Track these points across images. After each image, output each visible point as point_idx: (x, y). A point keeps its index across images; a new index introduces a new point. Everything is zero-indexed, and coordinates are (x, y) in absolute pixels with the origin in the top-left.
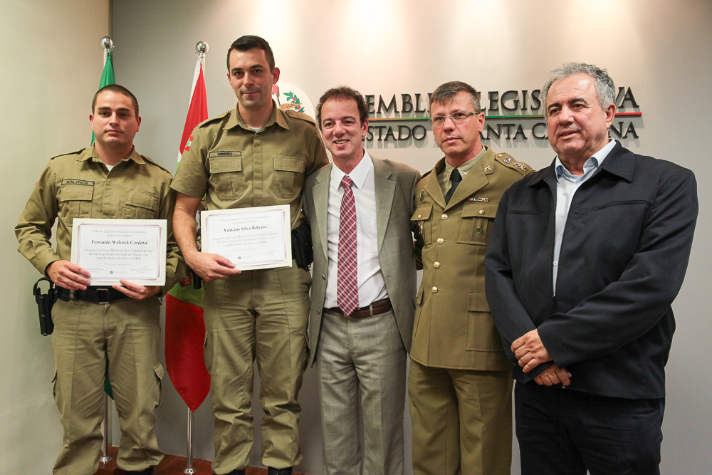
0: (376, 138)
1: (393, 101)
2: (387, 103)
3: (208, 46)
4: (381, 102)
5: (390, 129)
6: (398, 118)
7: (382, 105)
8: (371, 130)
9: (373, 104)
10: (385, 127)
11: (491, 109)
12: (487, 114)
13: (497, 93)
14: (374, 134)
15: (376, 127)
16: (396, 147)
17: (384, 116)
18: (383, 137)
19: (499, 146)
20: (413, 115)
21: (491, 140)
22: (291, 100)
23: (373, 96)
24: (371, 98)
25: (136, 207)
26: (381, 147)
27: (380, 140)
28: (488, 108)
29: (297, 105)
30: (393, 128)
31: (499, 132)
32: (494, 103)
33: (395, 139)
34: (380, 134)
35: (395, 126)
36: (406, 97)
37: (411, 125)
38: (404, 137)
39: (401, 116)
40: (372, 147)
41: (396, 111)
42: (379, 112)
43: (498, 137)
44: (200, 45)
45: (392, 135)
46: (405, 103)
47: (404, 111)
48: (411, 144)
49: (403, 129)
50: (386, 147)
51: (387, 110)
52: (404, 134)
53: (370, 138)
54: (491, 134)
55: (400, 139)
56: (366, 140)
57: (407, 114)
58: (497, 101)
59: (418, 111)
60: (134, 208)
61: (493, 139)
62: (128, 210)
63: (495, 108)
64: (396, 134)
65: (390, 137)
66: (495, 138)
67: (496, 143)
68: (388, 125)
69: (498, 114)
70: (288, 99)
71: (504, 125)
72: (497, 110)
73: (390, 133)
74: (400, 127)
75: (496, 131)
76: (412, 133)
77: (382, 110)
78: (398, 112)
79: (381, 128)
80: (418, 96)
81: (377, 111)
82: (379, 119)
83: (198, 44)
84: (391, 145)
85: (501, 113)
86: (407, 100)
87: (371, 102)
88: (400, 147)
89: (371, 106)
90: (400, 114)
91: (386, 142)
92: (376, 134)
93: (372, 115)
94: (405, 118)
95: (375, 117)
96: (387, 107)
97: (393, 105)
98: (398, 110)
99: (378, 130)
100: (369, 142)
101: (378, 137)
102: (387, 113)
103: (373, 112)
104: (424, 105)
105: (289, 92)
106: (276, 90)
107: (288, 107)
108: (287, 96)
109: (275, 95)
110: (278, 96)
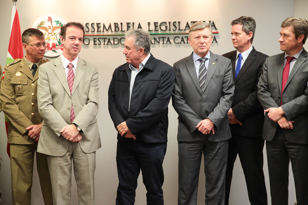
0: (102, 43)
1: (110, 26)
2: (107, 27)
4: (104, 26)
5: (109, 39)
6: (112, 34)
7: (105, 28)
8: (100, 40)
9: (100, 27)
10: (106, 38)
11: (155, 30)
12: (153, 32)
13: (157, 23)
14: (101, 41)
15: (102, 38)
16: (112, 48)
17: (106, 33)
18: (106, 43)
19: (160, 47)
20: (120, 33)
21: (156, 44)
22: (59, 24)
23: (100, 23)
24: (99, 24)
26: (105, 48)
27: (104, 44)
28: (154, 29)
30: (110, 39)
31: (159, 40)
32: (156, 27)
33: (111, 44)
34: (104, 42)
36: (116, 24)
37: (119, 37)
38: (116, 43)
40: (101, 47)
41: (111, 31)
42: (103, 31)
43: (159, 43)
45: (110, 42)
46: (115, 27)
47: (115, 31)
48: (119, 46)
49: (115, 39)
50: (107, 48)
52: (116, 41)
53: (99, 43)
54: (156, 41)
55: (114, 44)
56: (97, 44)
57: (117, 32)
58: (157, 26)
59: (122, 31)
61: (157, 44)
63: (157, 30)
64: (112, 42)
65: (109, 43)
66: (158, 43)
67: (158, 45)
68: (108, 37)
69: (159, 32)
70: (57, 24)
71: (161, 37)
72: (158, 30)
74: (114, 38)
75: (158, 40)
76: (120, 41)
77: (105, 30)
79: (104, 39)
80: (121, 24)
81: (102, 30)
82: (103, 34)
84: (110, 47)
85: (160, 32)
86: (117, 26)
87: (99, 26)
88: (114, 48)
89: (99, 28)
90: (114, 32)
91: (107, 45)
92: (102, 42)
93: (100, 32)
94: (116, 34)
95: (102, 33)
96: (107, 29)
97: (110, 28)
98: (112, 30)
99: (103, 39)
100: (99, 45)
101: (103, 43)
102: (107, 32)
103: (101, 31)
104: (125, 28)
105: (57, 21)
106: (50, 19)
107: (57, 28)
108: (56, 23)
109: (50, 22)
110: (51, 22)
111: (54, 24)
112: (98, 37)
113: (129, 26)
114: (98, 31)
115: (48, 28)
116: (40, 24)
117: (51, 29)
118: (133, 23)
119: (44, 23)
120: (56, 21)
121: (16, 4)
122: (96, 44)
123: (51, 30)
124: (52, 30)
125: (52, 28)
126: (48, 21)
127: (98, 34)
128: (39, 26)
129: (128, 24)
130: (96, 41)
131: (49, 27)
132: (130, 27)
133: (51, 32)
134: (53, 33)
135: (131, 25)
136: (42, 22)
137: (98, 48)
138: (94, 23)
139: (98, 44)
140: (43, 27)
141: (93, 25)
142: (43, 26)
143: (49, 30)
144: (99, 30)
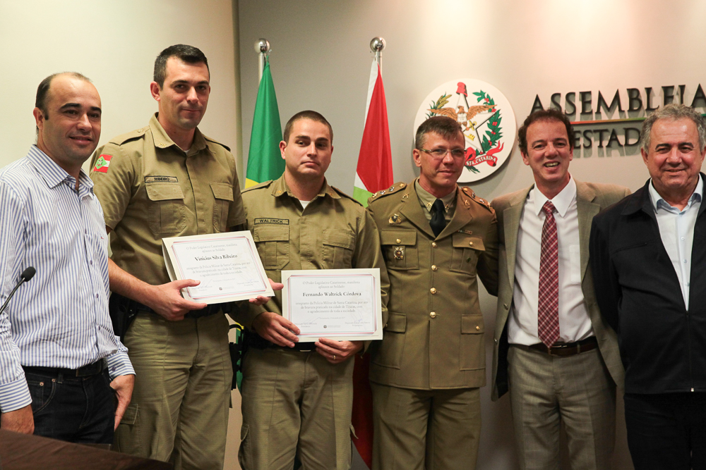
0: (596, 144)
1: (617, 98)
2: (609, 101)
3: (384, 42)
4: (601, 98)
5: (614, 134)
6: (623, 119)
7: (602, 103)
8: (589, 135)
9: (590, 102)
10: (606, 130)
14: (593, 139)
15: (595, 131)
16: (622, 155)
17: (604, 117)
18: (605, 143)
20: (643, 115)
22: (483, 101)
23: (590, 93)
24: (587, 95)
25: (333, 247)
26: (603, 156)
27: (601, 146)
29: (491, 107)
30: (617, 132)
33: (620, 145)
34: (601, 140)
35: (619, 128)
36: (633, 93)
38: (632, 141)
39: (627, 116)
40: (590, 155)
41: (620, 110)
42: (598, 112)
44: (376, 42)
45: (617, 139)
46: (631, 100)
47: (631, 110)
49: (632, 133)
50: (609, 155)
51: (609, 109)
52: (633, 138)
53: (587, 144)
55: (627, 144)
56: (582, 147)
57: (635, 113)
59: (649, 109)
60: (332, 249)
62: (326, 250)
64: (622, 139)
65: (614, 143)
68: (610, 128)
70: (479, 100)
73: (614, 138)
74: (627, 132)
77: (602, 110)
78: (624, 111)
79: (601, 132)
80: (649, 90)
81: (595, 110)
82: (599, 120)
83: (373, 40)
84: (615, 152)
86: (635, 96)
87: (588, 100)
88: (627, 154)
89: (587, 105)
90: (627, 113)
91: (609, 149)
92: (595, 140)
93: (590, 116)
94: (632, 119)
95: (594, 118)
96: (609, 105)
97: (617, 103)
98: (623, 109)
99: (598, 134)
100: (587, 150)
101: (598, 143)
102: (609, 113)
103: (591, 113)
104: (658, 101)
105: (479, 92)
106: (462, 89)
107: (479, 109)
108: (478, 97)
109: (462, 95)
110: (465, 96)
111: (473, 101)
112: (582, 129)
113: (670, 95)
114: (583, 113)
115: (457, 110)
116: (438, 103)
117: (464, 113)
118: (682, 88)
119: (448, 100)
120: (475, 94)
121: (380, 57)
122: (579, 147)
123: (465, 115)
124: (468, 114)
125: (466, 110)
126: (458, 93)
127: (584, 121)
128: (435, 108)
129: (667, 90)
130: (579, 139)
131: (459, 107)
132: (672, 97)
133: (465, 120)
134: (468, 122)
135: (676, 92)
136: (442, 97)
137: (585, 156)
138: (574, 94)
139: (585, 147)
140: (445, 109)
141: (571, 97)
142: (446, 106)
143: (459, 115)
144: (587, 111)
